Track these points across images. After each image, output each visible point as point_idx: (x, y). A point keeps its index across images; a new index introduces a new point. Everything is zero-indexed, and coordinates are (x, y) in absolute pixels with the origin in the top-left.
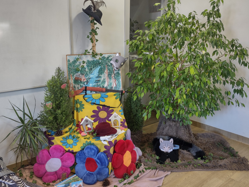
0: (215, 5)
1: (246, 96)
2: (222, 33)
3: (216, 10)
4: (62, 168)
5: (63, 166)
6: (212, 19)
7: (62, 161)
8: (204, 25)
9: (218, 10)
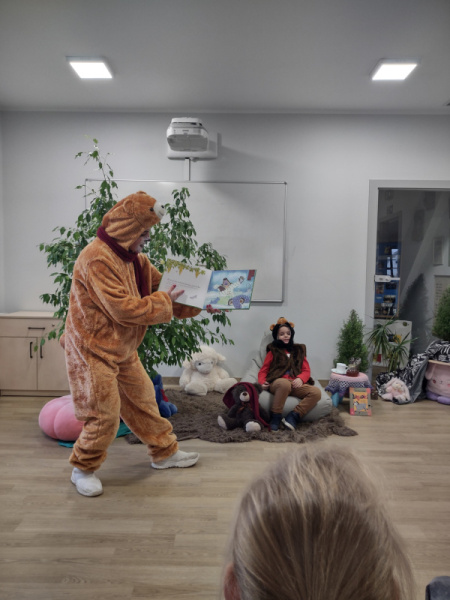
0: (179, 197)
1: (230, 324)
2: (193, 237)
3: (181, 205)
6: (176, 217)
8: (166, 226)
9: (184, 205)
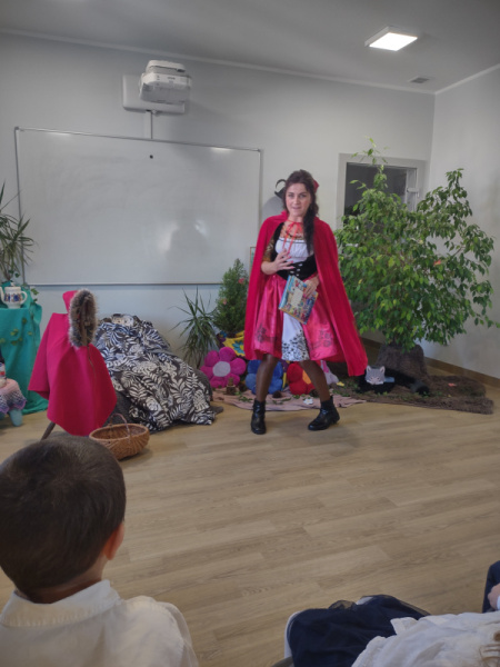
4: (230, 375)
5: (232, 372)
7: (232, 366)
